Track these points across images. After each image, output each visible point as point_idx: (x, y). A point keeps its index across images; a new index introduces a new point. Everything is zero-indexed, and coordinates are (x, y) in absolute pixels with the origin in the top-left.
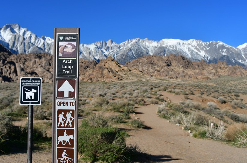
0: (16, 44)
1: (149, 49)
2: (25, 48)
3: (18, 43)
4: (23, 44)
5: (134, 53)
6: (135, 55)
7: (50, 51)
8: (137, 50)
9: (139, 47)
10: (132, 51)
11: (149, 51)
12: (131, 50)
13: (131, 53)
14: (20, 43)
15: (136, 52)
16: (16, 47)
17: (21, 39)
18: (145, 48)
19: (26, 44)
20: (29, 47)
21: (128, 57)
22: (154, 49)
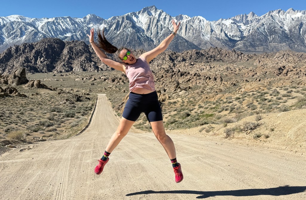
0: (151, 27)
1: (285, 22)
2: (158, 30)
3: (152, 26)
4: (156, 27)
5: (266, 28)
6: (267, 30)
7: (181, 31)
8: (270, 24)
9: (273, 20)
10: (265, 26)
11: (284, 25)
12: (263, 25)
13: (263, 28)
14: (154, 25)
15: (269, 27)
16: (151, 30)
17: (155, 21)
18: (280, 22)
19: (159, 26)
20: (162, 29)
21: (257, 32)
22: (291, 23)
